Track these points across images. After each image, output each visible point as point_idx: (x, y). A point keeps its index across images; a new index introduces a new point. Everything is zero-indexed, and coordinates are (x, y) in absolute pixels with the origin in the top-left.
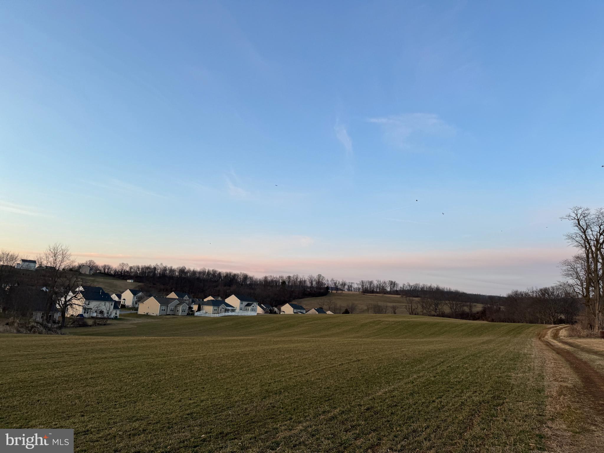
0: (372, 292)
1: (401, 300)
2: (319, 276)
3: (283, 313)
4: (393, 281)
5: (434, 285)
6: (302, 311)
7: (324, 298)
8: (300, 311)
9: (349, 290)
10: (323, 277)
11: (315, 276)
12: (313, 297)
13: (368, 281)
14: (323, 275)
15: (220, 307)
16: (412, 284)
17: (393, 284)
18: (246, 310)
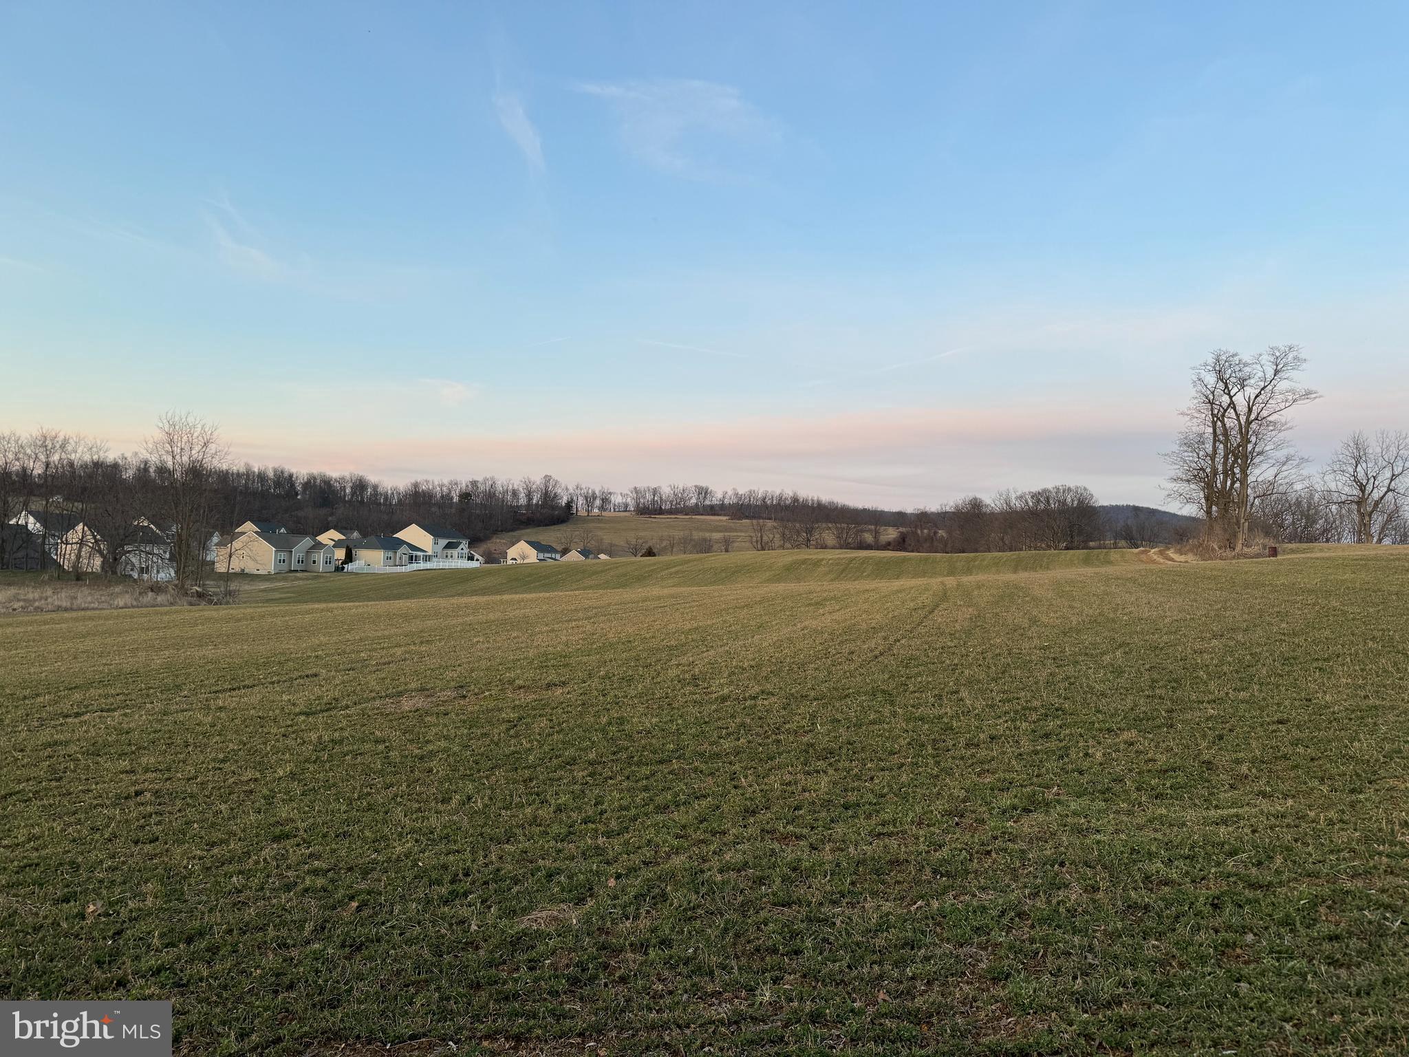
0: (660, 511)
1: (732, 525)
2: (548, 478)
3: (514, 562)
4: (704, 485)
5: (789, 493)
6: (554, 556)
7: (562, 527)
8: (549, 555)
9: (602, 508)
10: (556, 482)
11: (537, 480)
12: (539, 526)
13: (648, 487)
14: (555, 476)
15: (399, 552)
16: (742, 491)
17: (703, 492)
18: (447, 556)
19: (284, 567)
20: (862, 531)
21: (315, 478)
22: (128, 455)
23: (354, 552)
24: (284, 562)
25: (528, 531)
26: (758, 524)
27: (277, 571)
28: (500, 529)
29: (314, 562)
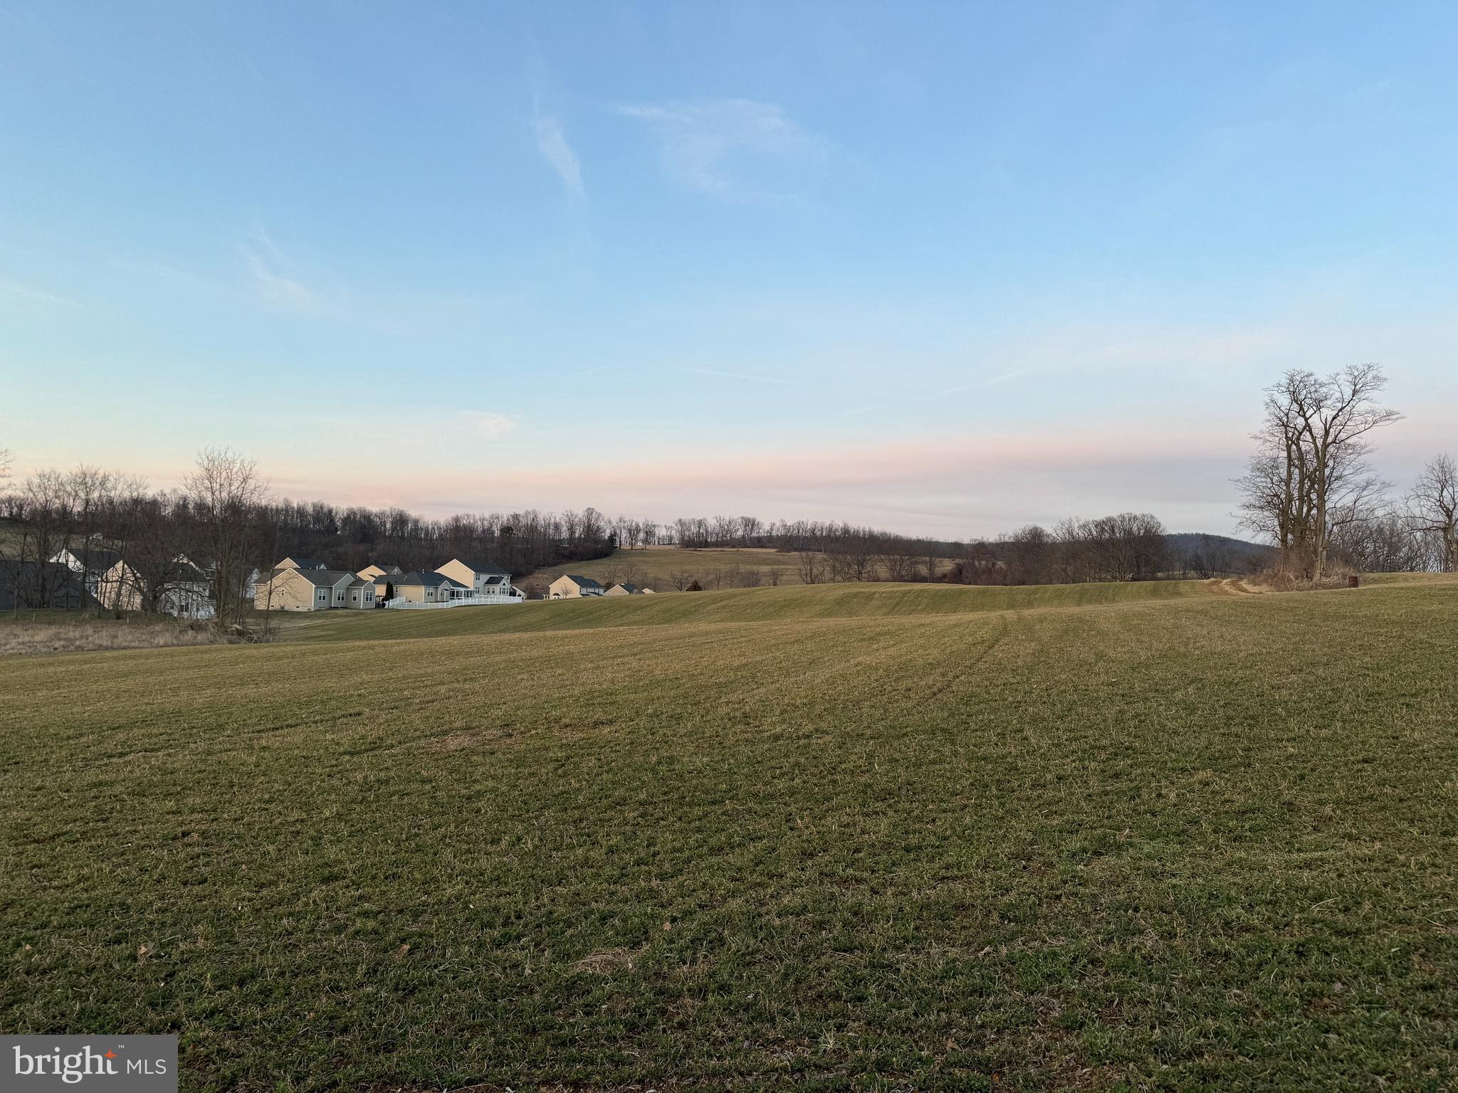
0: (706, 544)
1: (780, 557)
2: (590, 511)
3: (557, 597)
4: (751, 517)
5: (839, 524)
6: (597, 591)
7: (606, 561)
8: (592, 590)
9: (646, 541)
10: (599, 515)
11: (580, 513)
13: (693, 519)
14: (597, 509)
15: (441, 588)
16: (790, 522)
17: (750, 523)
18: (488, 592)
19: (324, 604)
20: (916, 563)
21: (355, 514)
22: (167, 491)
23: (394, 588)
24: (324, 599)
25: (570, 565)
26: (808, 556)
27: (316, 609)
28: (542, 564)
29: (355, 599)
